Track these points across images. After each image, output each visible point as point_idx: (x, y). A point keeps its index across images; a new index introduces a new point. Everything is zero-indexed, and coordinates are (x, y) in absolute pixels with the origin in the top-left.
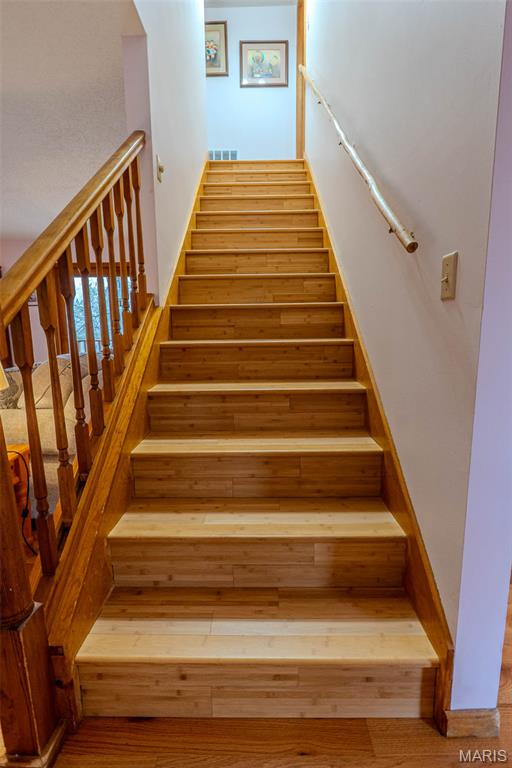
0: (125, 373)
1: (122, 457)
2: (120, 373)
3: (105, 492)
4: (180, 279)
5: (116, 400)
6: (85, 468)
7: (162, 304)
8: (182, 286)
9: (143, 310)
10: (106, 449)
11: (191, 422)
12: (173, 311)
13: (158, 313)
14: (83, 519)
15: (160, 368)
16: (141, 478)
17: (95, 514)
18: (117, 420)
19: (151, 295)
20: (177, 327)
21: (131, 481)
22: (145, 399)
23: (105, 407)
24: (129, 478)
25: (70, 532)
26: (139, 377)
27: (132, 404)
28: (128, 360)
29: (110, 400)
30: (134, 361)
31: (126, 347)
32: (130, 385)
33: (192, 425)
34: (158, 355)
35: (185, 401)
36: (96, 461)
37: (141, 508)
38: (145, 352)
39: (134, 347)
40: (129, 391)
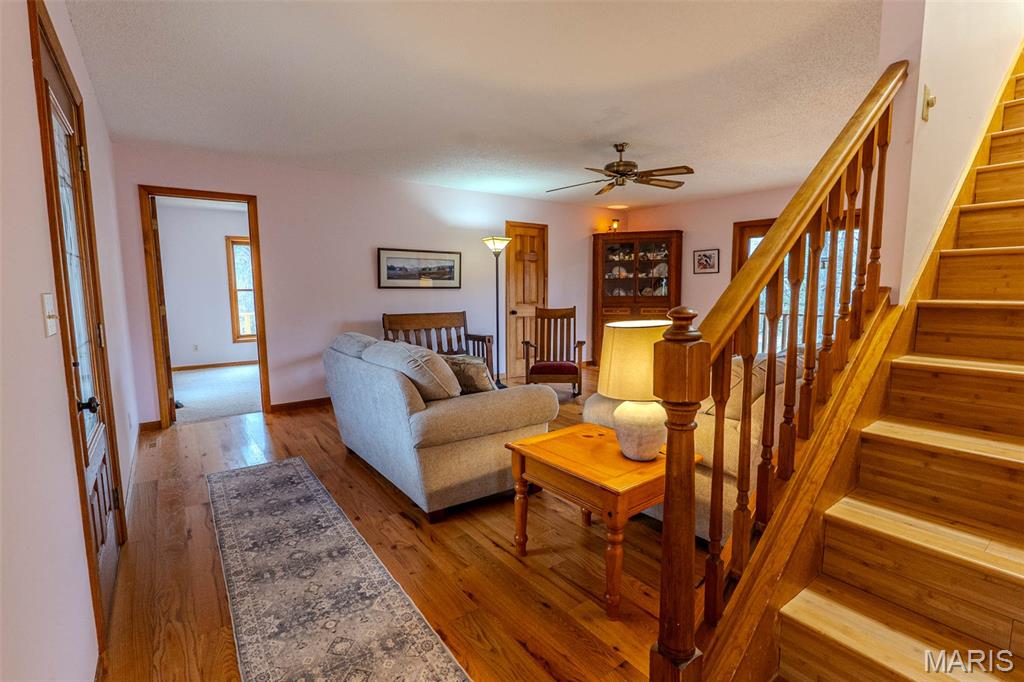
0: (831, 404)
1: (812, 514)
2: (823, 401)
3: (784, 556)
4: (943, 257)
5: (814, 438)
6: (763, 515)
7: (904, 300)
8: (944, 268)
9: (870, 312)
10: (792, 500)
11: (934, 493)
12: (920, 309)
13: (895, 316)
14: (754, 577)
15: (887, 396)
16: (832, 549)
17: (769, 576)
18: (810, 465)
19: (886, 290)
20: (926, 333)
21: (821, 549)
22: (857, 441)
23: (798, 444)
24: (817, 545)
25: (739, 585)
26: (851, 411)
27: (836, 448)
28: (837, 386)
29: (806, 437)
30: (846, 387)
31: (835, 365)
32: (836, 420)
33: (935, 499)
34: (884, 379)
35: (929, 459)
36: (778, 511)
37: (829, 591)
38: (866, 373)
39: (849, 367)
40: (834, 428)
